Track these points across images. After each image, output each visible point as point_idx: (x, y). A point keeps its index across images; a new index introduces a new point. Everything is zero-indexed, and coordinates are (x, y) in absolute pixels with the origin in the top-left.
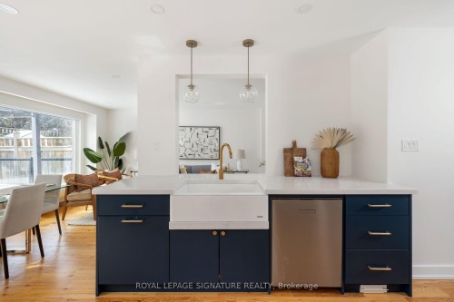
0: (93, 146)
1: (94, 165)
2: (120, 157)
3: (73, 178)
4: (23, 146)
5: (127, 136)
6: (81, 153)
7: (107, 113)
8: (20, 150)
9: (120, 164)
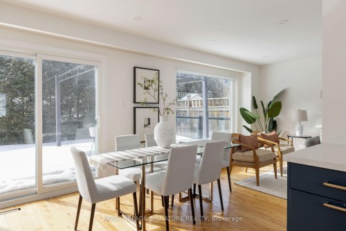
0: (248, 106)
1: (249, 126)
2: (275, 119)
3: (238, 138)
4: (193, 106)
5: (282, 94)
6: (237, 112)
7: (260, 70)
8: (191, 110)
9: (274, 126)
